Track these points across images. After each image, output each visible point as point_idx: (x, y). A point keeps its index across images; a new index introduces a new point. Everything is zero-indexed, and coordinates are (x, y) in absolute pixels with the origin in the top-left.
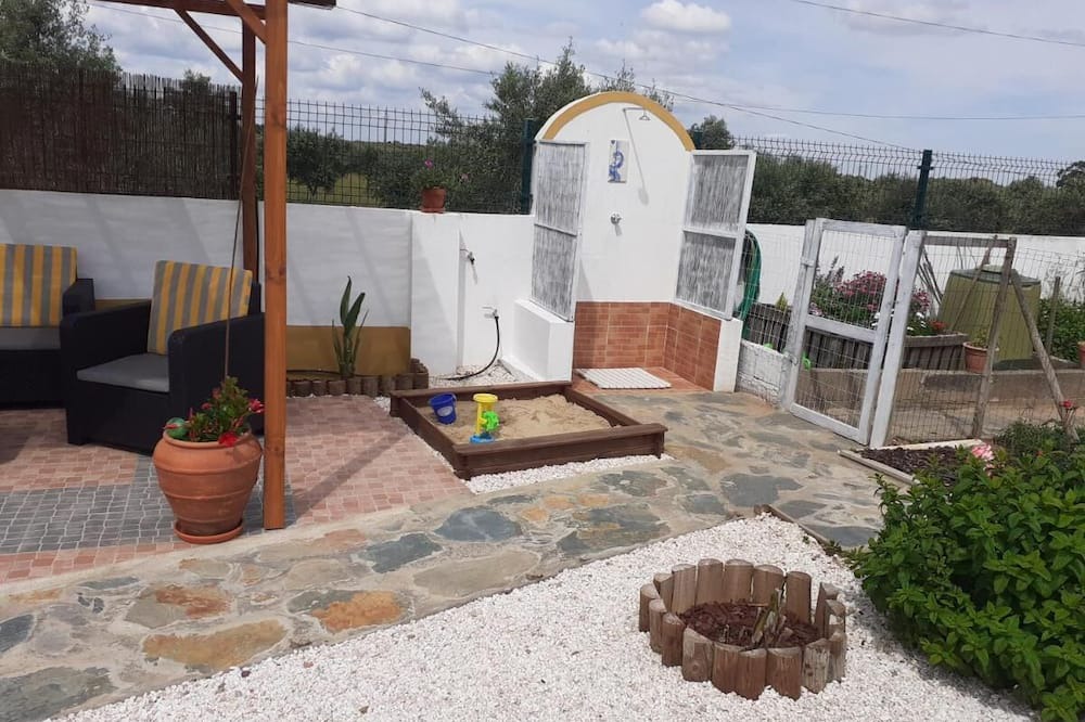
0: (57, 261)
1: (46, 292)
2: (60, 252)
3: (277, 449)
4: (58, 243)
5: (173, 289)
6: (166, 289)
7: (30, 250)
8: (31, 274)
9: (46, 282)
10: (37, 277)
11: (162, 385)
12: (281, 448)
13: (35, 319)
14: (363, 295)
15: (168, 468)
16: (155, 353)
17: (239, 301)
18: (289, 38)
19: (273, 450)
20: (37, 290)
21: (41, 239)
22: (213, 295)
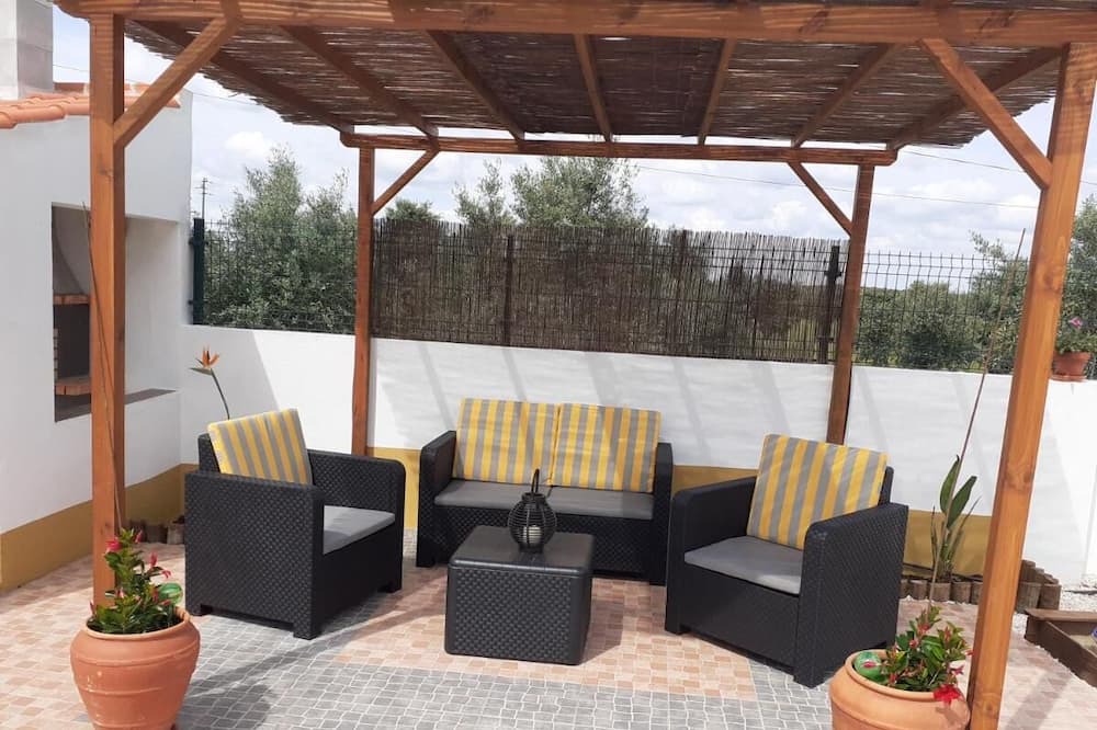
0: (643, 424)
1: (630, 456)
2: (646, 415)
3: (990, 709)
4: (643, 406)
5: (785, 468)
6: (775, 467)
7: (618, 413)
8: (618, 437)
9: (631, 446)
10: (623, 440)
11: (792, 585)
12: (995, 708)
13: (617, 483)
14: (973, 479)
15: (862, 718)
16: (758, 538)
17: (871, 488)
18: (1082, 179)
19: (985, 709)
20: (622, 454)
21: (627, 403)
22: (837, 479)
